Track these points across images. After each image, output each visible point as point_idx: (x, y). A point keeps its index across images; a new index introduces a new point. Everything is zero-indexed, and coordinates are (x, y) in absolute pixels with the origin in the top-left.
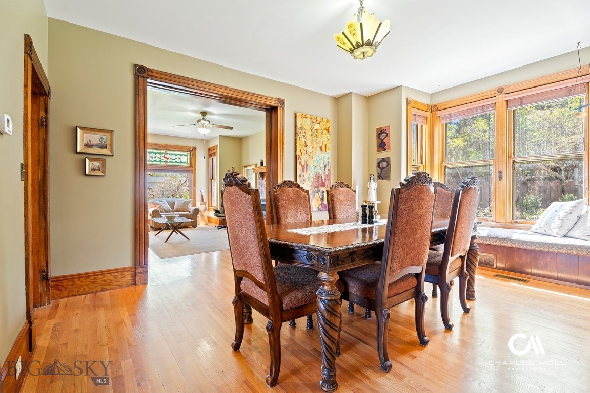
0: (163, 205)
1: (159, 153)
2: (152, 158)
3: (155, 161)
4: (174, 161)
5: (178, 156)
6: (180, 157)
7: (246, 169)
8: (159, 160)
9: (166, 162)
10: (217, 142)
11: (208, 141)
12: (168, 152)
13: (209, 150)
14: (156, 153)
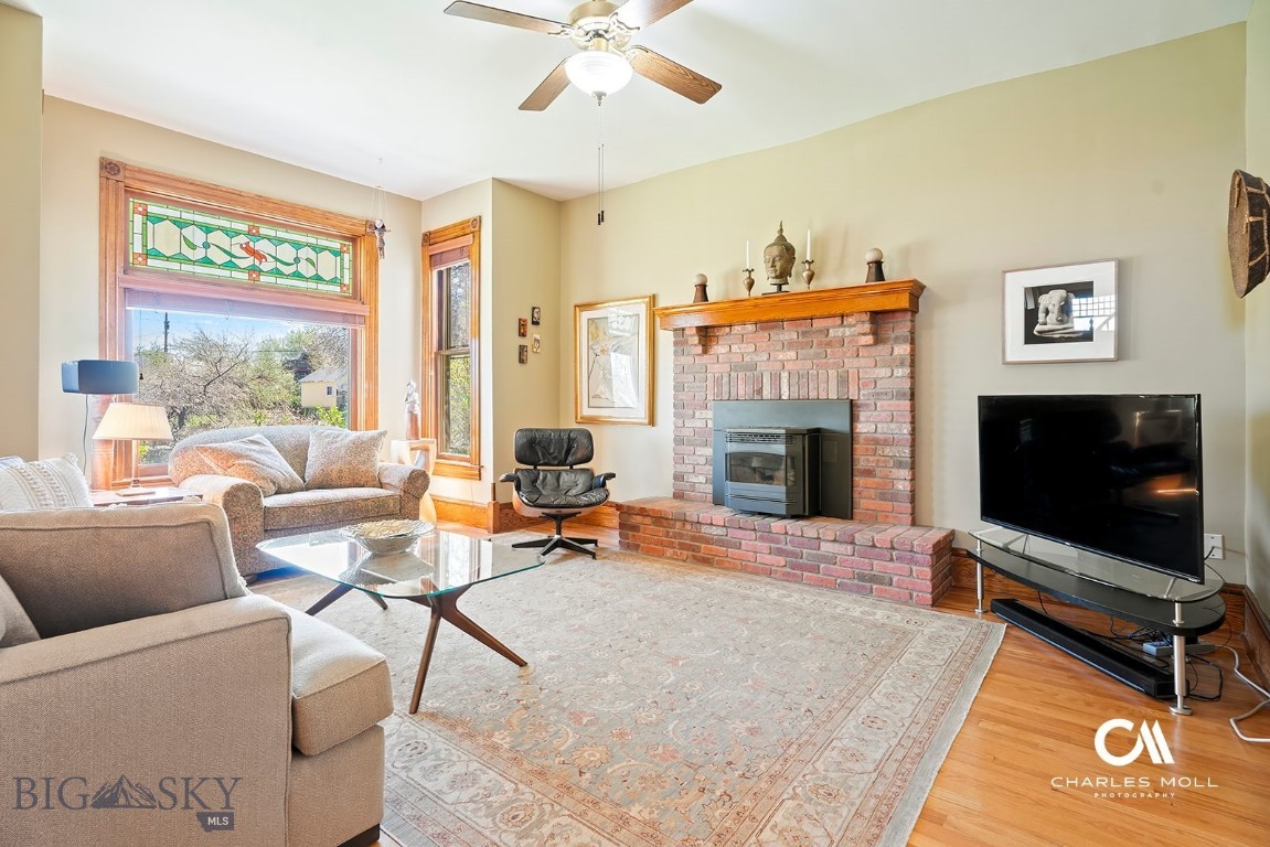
0: (263, 458)
1: (225, 231)
2: (194, 247)
3: (207, 261)
4: (288, 270)
5: (305, 253)
6: (312, 255)
7: (586, 315)
8: (221, 258)
9: (253, 270)
10: (482, 206)
11: (419, 203)
12: (264, 231)
13: (428, 239)
14: (208, 229)
